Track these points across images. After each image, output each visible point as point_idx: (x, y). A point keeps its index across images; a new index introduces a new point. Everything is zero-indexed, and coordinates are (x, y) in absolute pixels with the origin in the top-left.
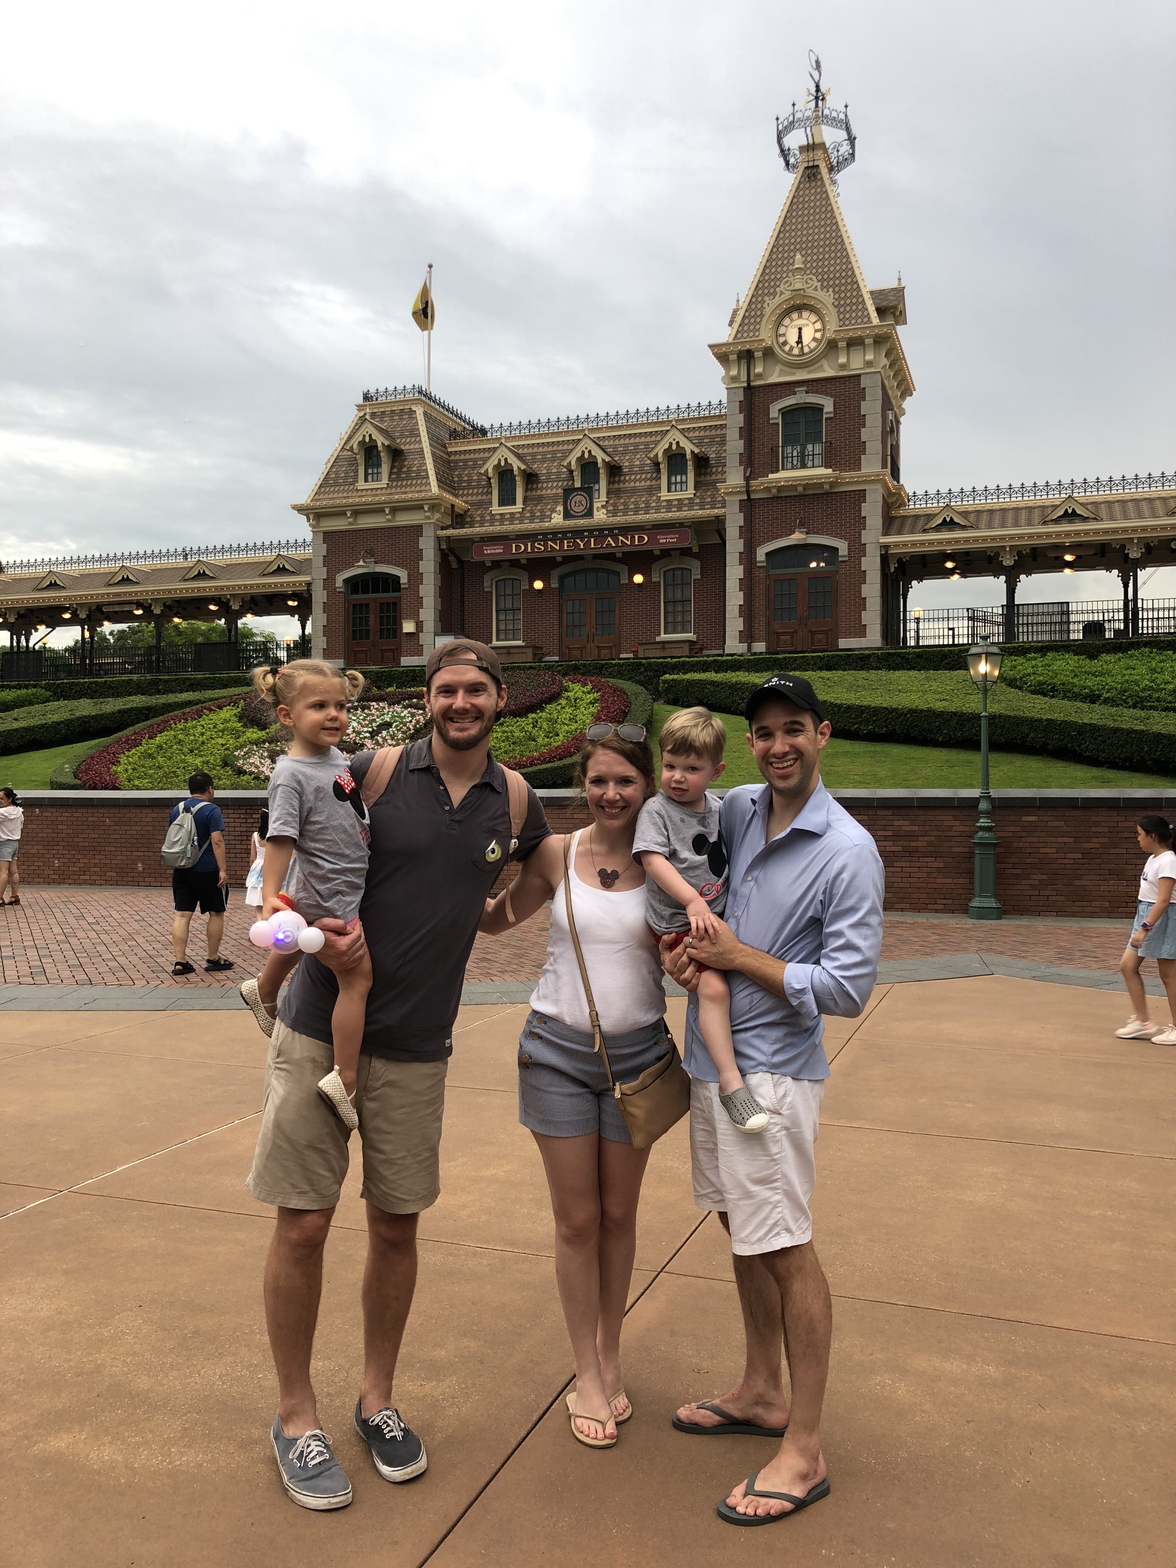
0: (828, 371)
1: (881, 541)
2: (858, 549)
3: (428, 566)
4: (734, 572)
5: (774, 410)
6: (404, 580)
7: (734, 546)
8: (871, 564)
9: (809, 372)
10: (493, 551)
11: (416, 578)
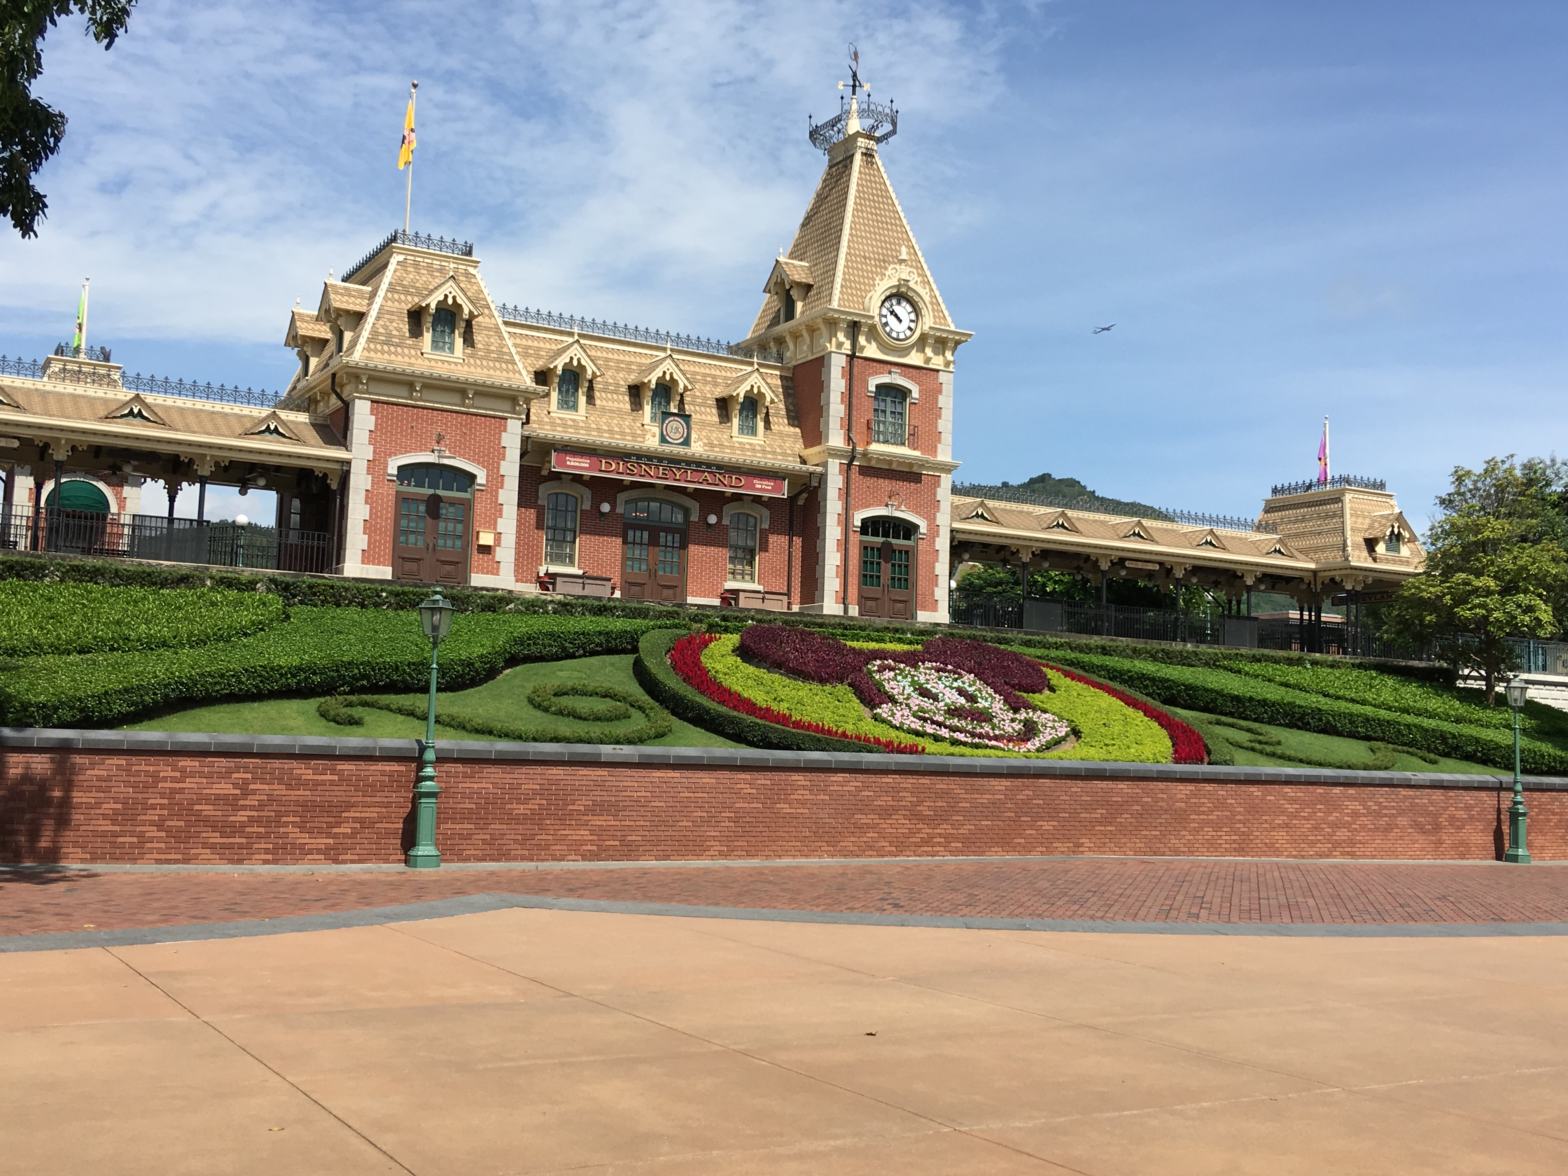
0: (915, 358)
1: (953, 526)
2: (934, 530)
3: (511, 467)
4: (833, 532)
5: (873, 383)
6: (481, 479)
7: (833, 506)
8: (943, 544)
9: (899, 357)
10: (577, 465)
11: (496, 480)
